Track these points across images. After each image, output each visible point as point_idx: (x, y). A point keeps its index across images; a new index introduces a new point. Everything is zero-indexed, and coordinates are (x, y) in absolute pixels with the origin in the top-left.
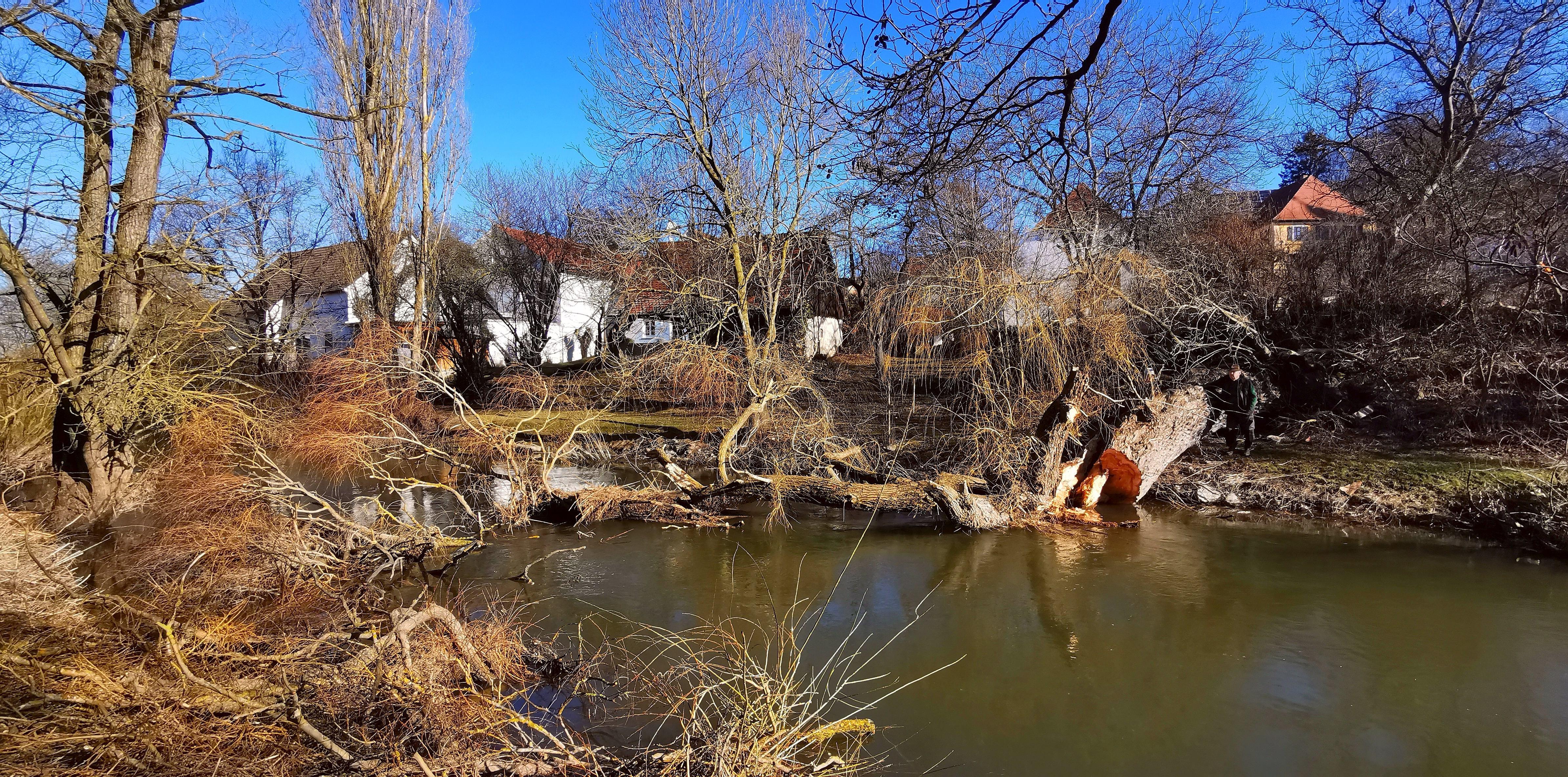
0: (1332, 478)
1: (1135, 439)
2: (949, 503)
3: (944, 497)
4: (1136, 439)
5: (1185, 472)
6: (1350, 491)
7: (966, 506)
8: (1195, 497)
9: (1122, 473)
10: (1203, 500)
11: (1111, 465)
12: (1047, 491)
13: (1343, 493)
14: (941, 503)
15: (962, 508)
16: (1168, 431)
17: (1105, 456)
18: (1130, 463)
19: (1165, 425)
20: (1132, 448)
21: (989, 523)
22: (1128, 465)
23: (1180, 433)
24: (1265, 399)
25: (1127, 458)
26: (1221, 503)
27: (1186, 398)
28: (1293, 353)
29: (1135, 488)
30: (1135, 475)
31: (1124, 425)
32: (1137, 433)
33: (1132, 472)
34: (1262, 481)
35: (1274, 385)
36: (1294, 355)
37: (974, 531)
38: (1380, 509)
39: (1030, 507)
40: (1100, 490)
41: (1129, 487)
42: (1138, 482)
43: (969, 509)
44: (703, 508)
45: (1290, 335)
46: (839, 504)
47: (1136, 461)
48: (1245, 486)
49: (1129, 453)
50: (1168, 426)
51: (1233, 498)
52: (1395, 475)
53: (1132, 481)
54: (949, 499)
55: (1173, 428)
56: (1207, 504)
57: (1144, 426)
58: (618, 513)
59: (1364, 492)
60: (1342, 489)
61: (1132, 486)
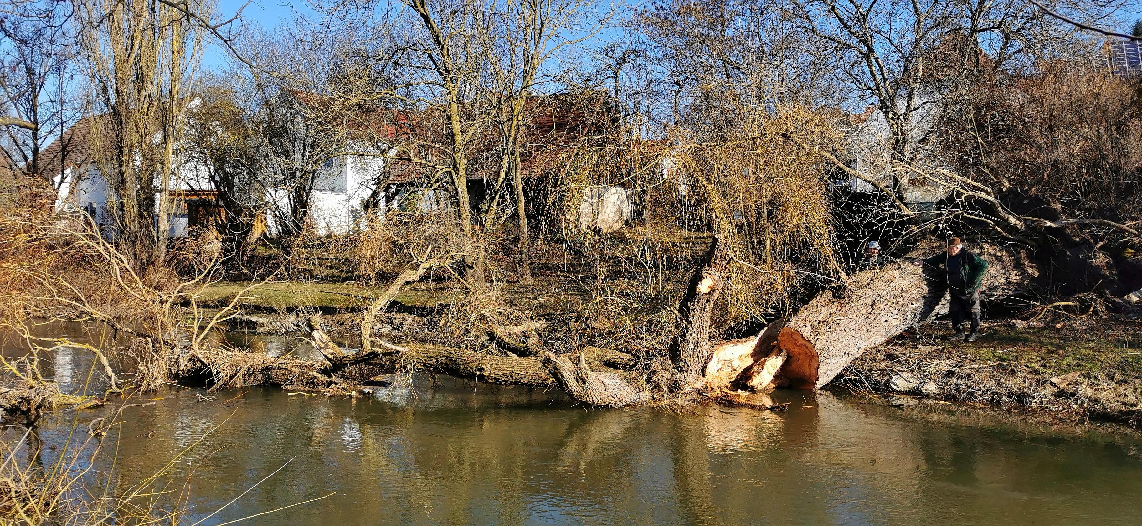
0: (1050, 367)
1: (821, 316)
2: (562, 375)
3: (558, 369)
4: (821, 318)
5: (890, 357)
6: (1062, 382)
7: (583, 380)
8: (887, 384)
9: (800, 354)
10: (895, 388)
11: (789, 345)
12: (695, 369)
13: (1054, 385)
14: (555, 375)
15: (577, 381)
16: (866, 310)
17: (783, 335)
18: (807, 344)
19: (860, 303)
20: (813, 327)
21: (617, 399)
22: (805, 345)
23: (883, 313)
24: (1018, 278)
25: (803, 337)
26: (916, 393)
27: (896, 274)
28: (1049, 224)
29: (814, 371)
30: (812, 357)
31: (813, 303)
32: (825, 311)
33: (809, 354)
34: (968, 369)
35: (1031, 261)
36: (1050, 228)
37: (597, 408)
38: (1083, 403)
39: (674, 387)
40: (773, 372)
41: (808, 370)
42: (816, 366)
43: (584, 383)
44: (343, 376)
45: (1048, 202)
46: (471, 376)
47: (813, 341)
48: (950, 373)
49: (806, 332)
50: (864, 304)
51: (931, 387)
52: (1123, 366)
53: (810, 364)
54: (562, 371)
55: (872, 306)
56: (899, 393)
57: (836, 304)
58: (260, 378)
59: (1077, 384)
60: (1054, 380)
61: (810, 369)
